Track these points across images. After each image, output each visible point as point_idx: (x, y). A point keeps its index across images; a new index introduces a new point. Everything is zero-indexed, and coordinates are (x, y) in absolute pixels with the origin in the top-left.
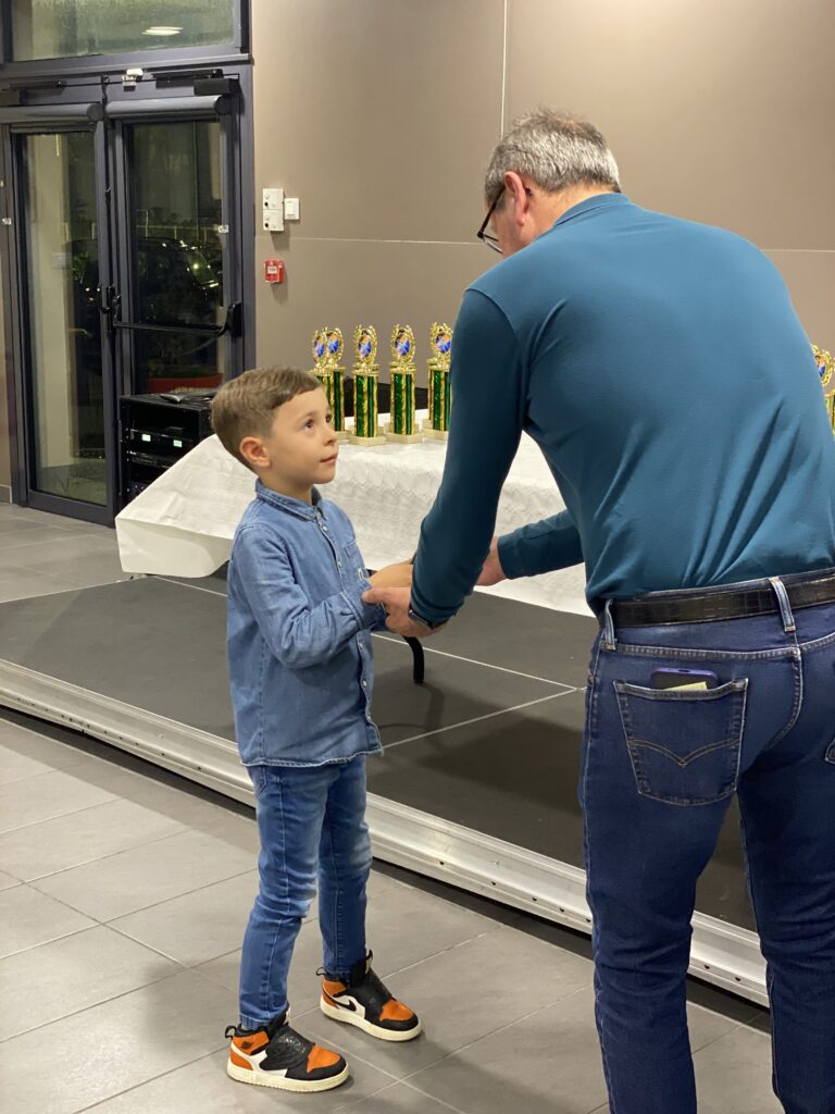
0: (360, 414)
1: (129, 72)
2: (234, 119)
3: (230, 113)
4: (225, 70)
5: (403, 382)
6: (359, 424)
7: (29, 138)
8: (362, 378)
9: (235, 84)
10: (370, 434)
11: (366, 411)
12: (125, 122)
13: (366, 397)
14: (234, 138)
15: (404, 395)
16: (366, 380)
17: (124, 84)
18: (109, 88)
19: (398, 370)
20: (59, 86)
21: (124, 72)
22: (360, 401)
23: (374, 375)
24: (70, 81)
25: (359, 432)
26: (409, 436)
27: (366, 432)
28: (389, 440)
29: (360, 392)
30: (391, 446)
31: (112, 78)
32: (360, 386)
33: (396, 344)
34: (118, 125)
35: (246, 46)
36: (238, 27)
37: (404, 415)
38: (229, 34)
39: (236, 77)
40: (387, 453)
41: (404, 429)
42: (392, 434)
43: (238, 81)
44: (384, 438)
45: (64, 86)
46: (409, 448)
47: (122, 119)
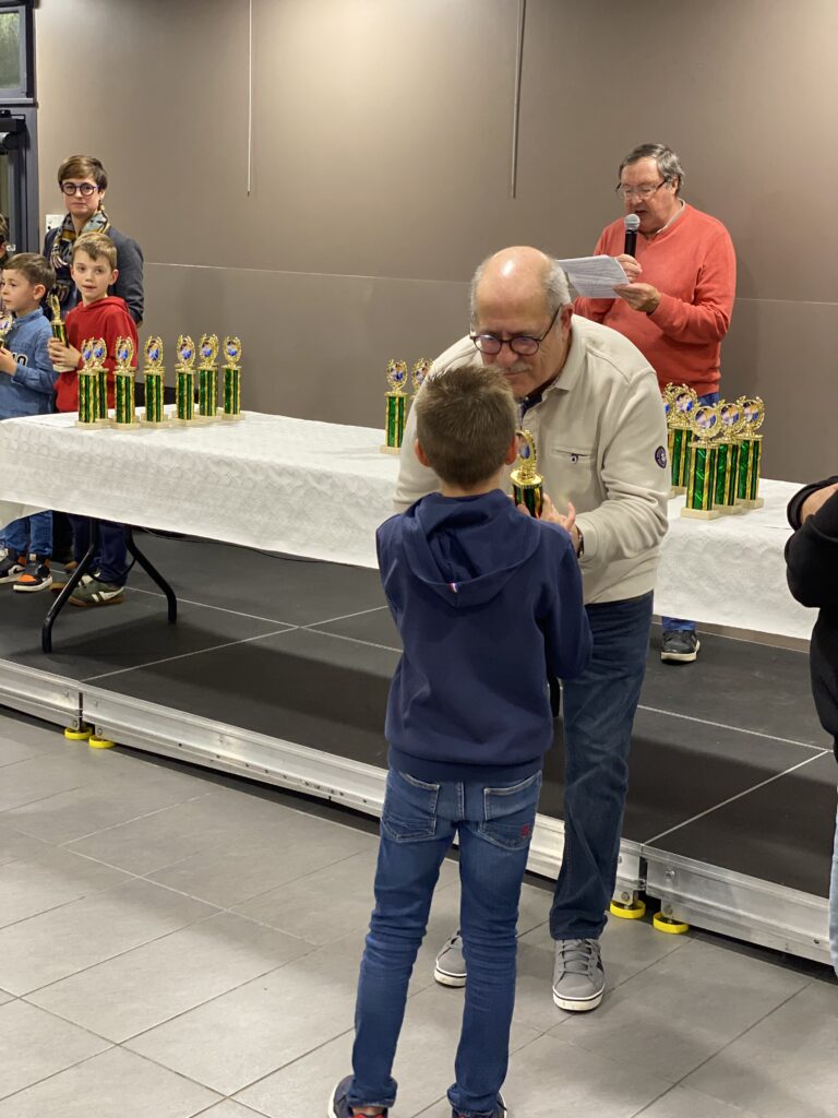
0: (119, 405)
2: (20, 154)
3: (18, 148)
4: (13, 111)
5: (154, 381)
6: (119, 414)
8: (121, 377)
9: (21, 124)
10: (128, 421)
11: (124, 403)
13: (124, 392)
14: (21, 170)
15: (154, 391)
16: (124, 380)
19: (150, 371)
22: (120, 395)
23: (131, 375)
25: (119, 419)
26: (159, 423)
27: (124, 419)
28: (142, 426)
29: (120, 388)
30: (144, 430)
32: (119, 383)
33: (148, 351)
35: (31, 92)
36: (24, 75)
37: (155, 406)
38: (17, 80)
39: (22, 118)
40: (140, 435)
41: (155, 417)
42: (145, 422)
43: (24, 121)
44: (138, 425)
46: (157, 432)
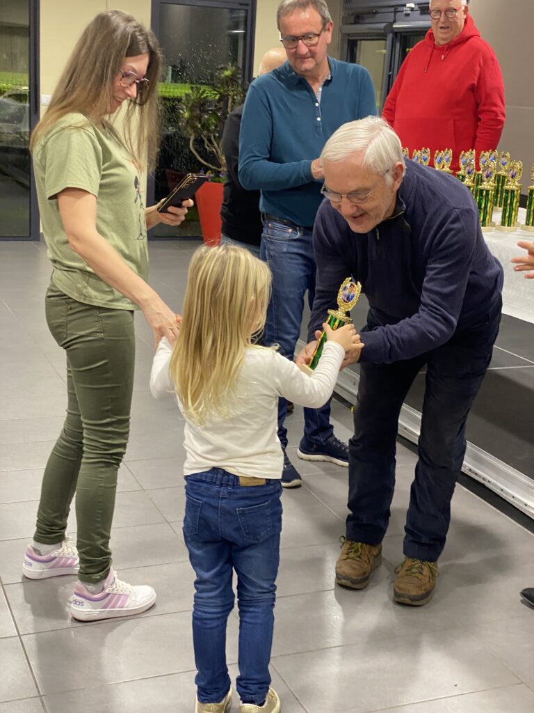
1: (408, 5)
7: (359, 42)
12: (403, 34)
17: (405, 12)
18: (398, 14)
20: (374, 13)
21: (405, 5)
24: (380, 10)
31: (400, 9)
34: (399, 36)
45: (376, 13)
47: (400, 32)
